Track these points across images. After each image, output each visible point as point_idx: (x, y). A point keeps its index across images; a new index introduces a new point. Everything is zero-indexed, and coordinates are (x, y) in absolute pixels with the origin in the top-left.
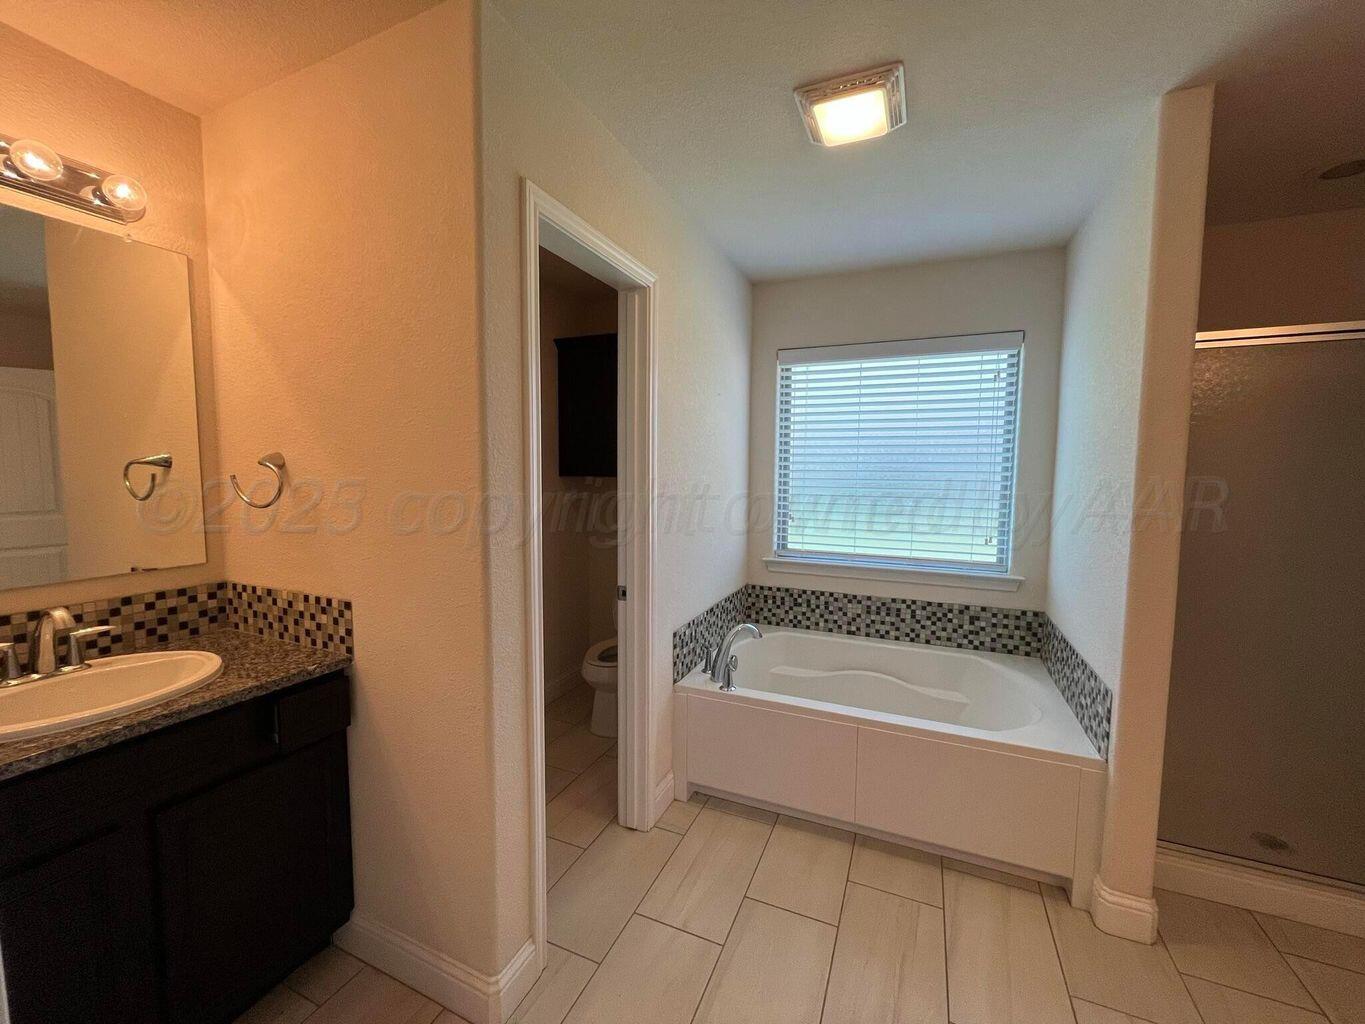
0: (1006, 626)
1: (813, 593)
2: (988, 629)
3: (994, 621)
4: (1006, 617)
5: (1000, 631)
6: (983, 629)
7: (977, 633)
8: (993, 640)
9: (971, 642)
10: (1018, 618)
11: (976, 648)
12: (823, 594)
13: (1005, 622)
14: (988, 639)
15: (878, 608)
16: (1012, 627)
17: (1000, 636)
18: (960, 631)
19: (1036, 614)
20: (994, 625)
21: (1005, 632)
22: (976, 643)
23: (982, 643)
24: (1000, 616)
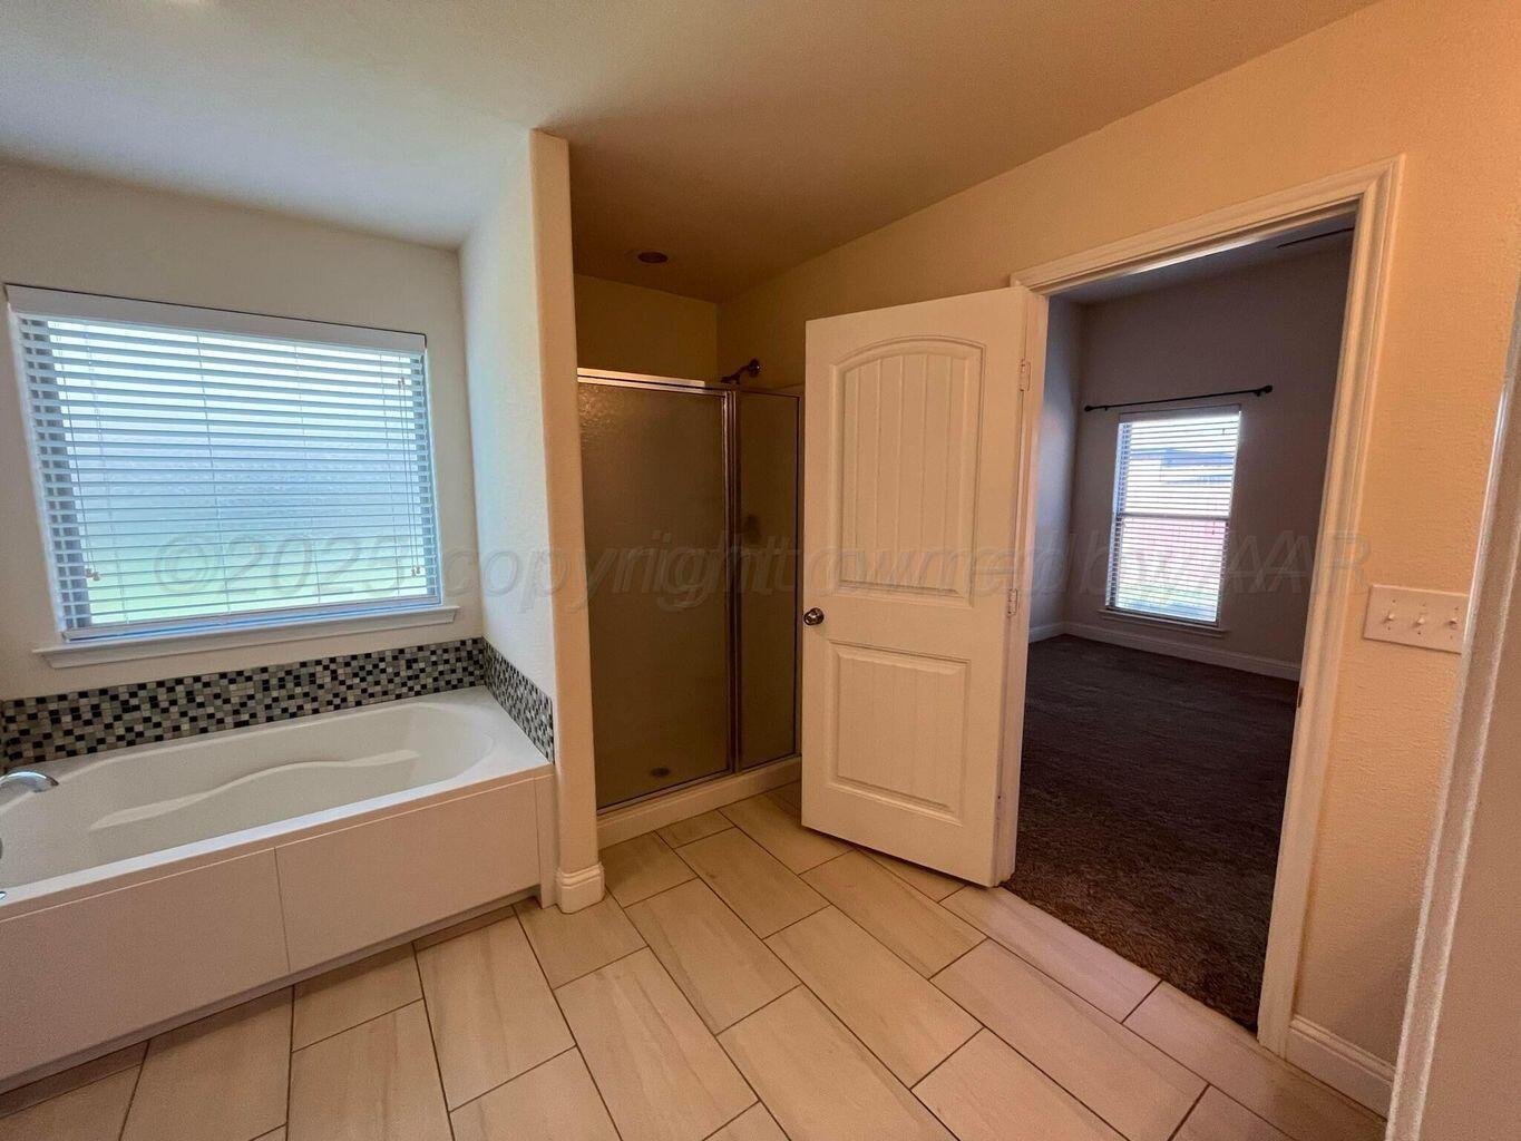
0: (447, 662)
1: (160, 684)
2: (428, 670)
3: (434, 658)
4: (446, 651)
5: (441, 668)
6: (422, 670)
7: (417, 677)
8: (435, 680)
9: (411, 689)
10: (457, 649)
11: (418, 693)
12: (179, 681)
13: (446, 656)
14: (431, 680)
15: (281, 680)
16: (453, 661)
17: (441, 673)
18: (397, 680)
19: (475, 641)
20: (435, 663)
21: (447, 667)
22: (417, 688)
23: (424, 687)
24: (439, 652)
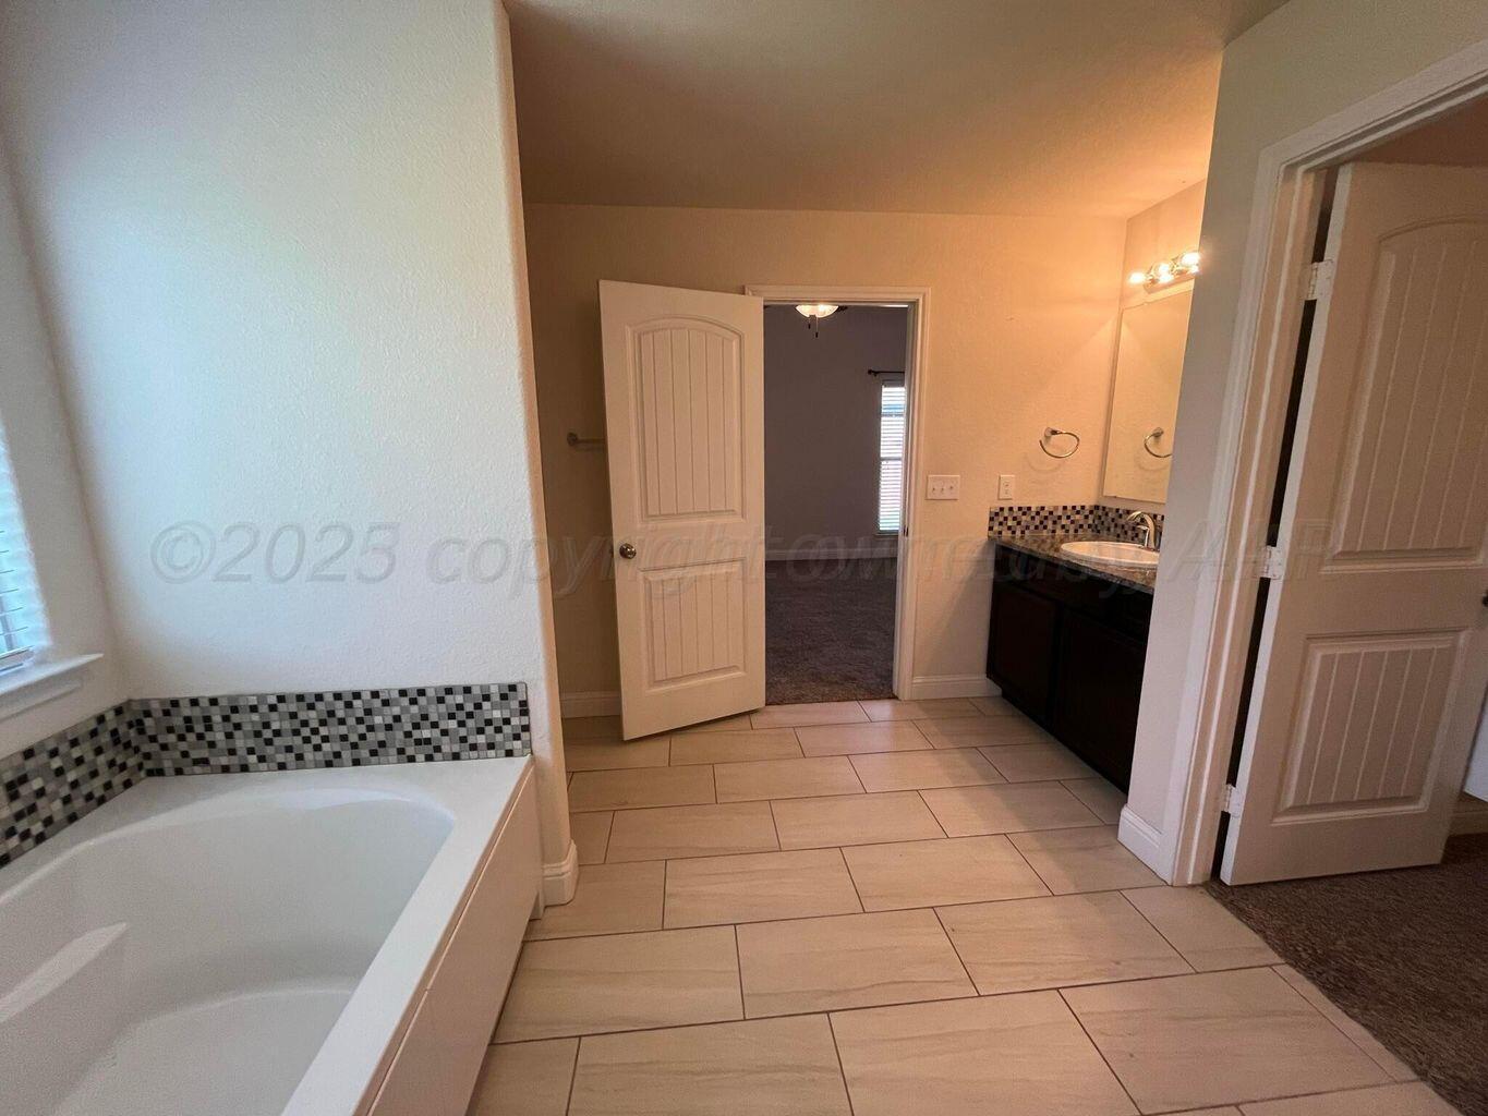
0: (80, 761)
2: (50, 788)
3: (56, 763)
4: (74, 743)
5: (71, 776)
6: (41, 793)
7: (32, 809)
8: (67, 800)
10: (94, 733)
11: (40, 838)
13: (76, 753)
14: (57, 805)
16: (89, 756)
17: (75, 785)
19: (119, 711)
20: (60, 772)
21: (83, 770)
22: (37, 828)
23: (48, 821)
24: (64, 748)
